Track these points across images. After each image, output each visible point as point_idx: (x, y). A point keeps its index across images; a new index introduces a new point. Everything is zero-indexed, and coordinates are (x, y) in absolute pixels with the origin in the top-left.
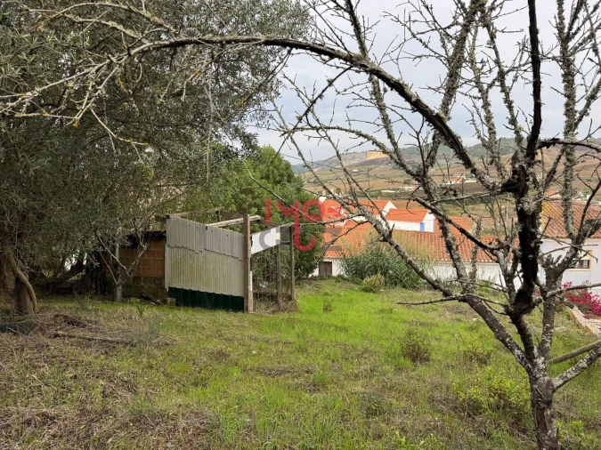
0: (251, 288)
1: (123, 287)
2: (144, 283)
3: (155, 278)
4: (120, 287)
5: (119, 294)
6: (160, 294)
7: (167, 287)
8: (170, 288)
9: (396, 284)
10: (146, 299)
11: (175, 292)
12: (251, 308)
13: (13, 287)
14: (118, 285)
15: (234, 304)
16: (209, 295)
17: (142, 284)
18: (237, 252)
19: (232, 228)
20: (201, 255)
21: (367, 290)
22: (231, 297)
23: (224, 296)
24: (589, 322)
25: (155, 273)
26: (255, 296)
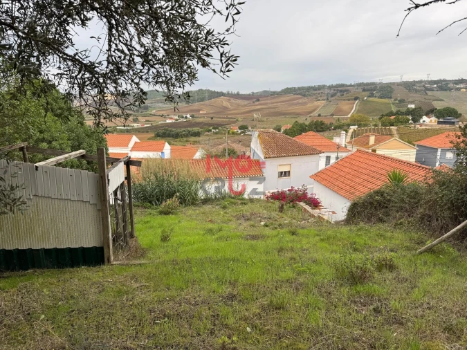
15: (94, 257)
18: (88, 193)
22: (83, 250)
23: (70, 250)
24: (316, 212)
26: (114, 241)
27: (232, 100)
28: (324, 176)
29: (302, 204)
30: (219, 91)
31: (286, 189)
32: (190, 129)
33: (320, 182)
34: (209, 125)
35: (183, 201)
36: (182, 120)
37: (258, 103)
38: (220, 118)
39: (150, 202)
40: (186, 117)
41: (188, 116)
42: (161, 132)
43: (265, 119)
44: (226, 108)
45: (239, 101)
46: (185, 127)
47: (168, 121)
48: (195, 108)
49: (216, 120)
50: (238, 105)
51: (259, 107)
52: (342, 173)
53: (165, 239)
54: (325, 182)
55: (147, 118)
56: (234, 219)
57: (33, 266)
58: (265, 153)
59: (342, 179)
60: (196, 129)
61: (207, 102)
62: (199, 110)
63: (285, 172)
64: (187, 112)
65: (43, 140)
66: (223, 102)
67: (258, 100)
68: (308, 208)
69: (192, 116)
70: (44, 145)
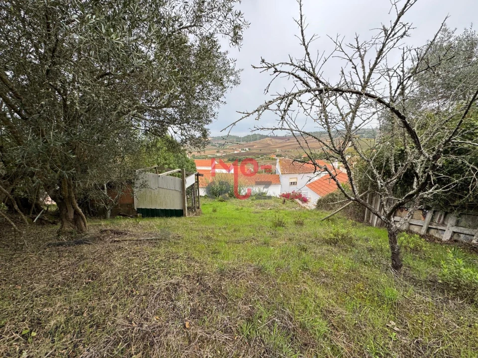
0: (186, 205)
1: (111, 210)
2: (120, 207)
3: (128, 204)
4: (110, 211)
5: (109, 214)
6: (131, 212)
7: (135, 208)
8: (137, 209)
9: (231, 197)
10: (125, 216)
11: (140, 210)
14: (108, 210)
16: (162, 210)
17: (119, 208)
18: (178, 187)
19: (172, 175)
20: (156, 190)
21: (221, 201)
22: (175, 210)
23: (171, 210)
24: (304, 205)
25: (128, 201)
26: (188, 208)
27: (273, 140)
28: (313, 185)
29: (297, 200)
30: (266, 135)
31: (291, 192)
32: (247, 156)
33: (310, 188)
34: (259, 154)
35: (231, 196)
36: (243, 151)
37: (288, 141)
38: (265, 150)
39: (216, 196)
40: (246, 150)
41: (247, 149)
42: (231, 158)
43: (292, 151)
44: (269, 145)
45: (277, 141)
46: (245, 155)
47: (236, 152)
48: (251, 145)
49: (263, 151)
50: (277, 143)
51: (289, 144)
52: (324, 184)
53: (215, 211)
54: (314, 189)
55: (225, 150)
56: (255, 206)
57: (157, 216)
58: (282, 171)
59: (322, 187)
60: (250, 157)
61: (258, 141)
62: (253, 146)
63: (294, 183)
64: (246, 147)
65: (166, 164)
66: (267, 140)
67: (289, 140)
68: (300, 202)
69: (249, 149)
70: (167, 166)
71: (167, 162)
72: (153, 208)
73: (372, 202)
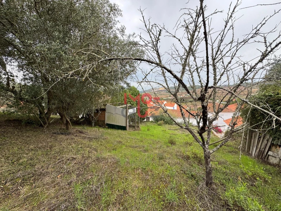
0: (128, 124)
2: (100, 122)
3: (103, 121)
4: (94, 123)
5: (93, 125)
6: (104, 125)
7: (106, 123)
9: (167, 123)
10: (100, 126)
11: (108, 124)
12: (128, 129)
13: (65, 123)
15: (124, 128)
19: (123, 108)
20: (115, 115)
21: (159, 125)
25: (103, 119)
26: (129, 126)
28: (229, 121)
33: (227, 123)
36: (186, 96)
39: (158, 122)
40: (188, 95)
47: (181, 96)
53: (148, 130)
71: (130, 101)
72: (113, 124)
73: (252, 137)
